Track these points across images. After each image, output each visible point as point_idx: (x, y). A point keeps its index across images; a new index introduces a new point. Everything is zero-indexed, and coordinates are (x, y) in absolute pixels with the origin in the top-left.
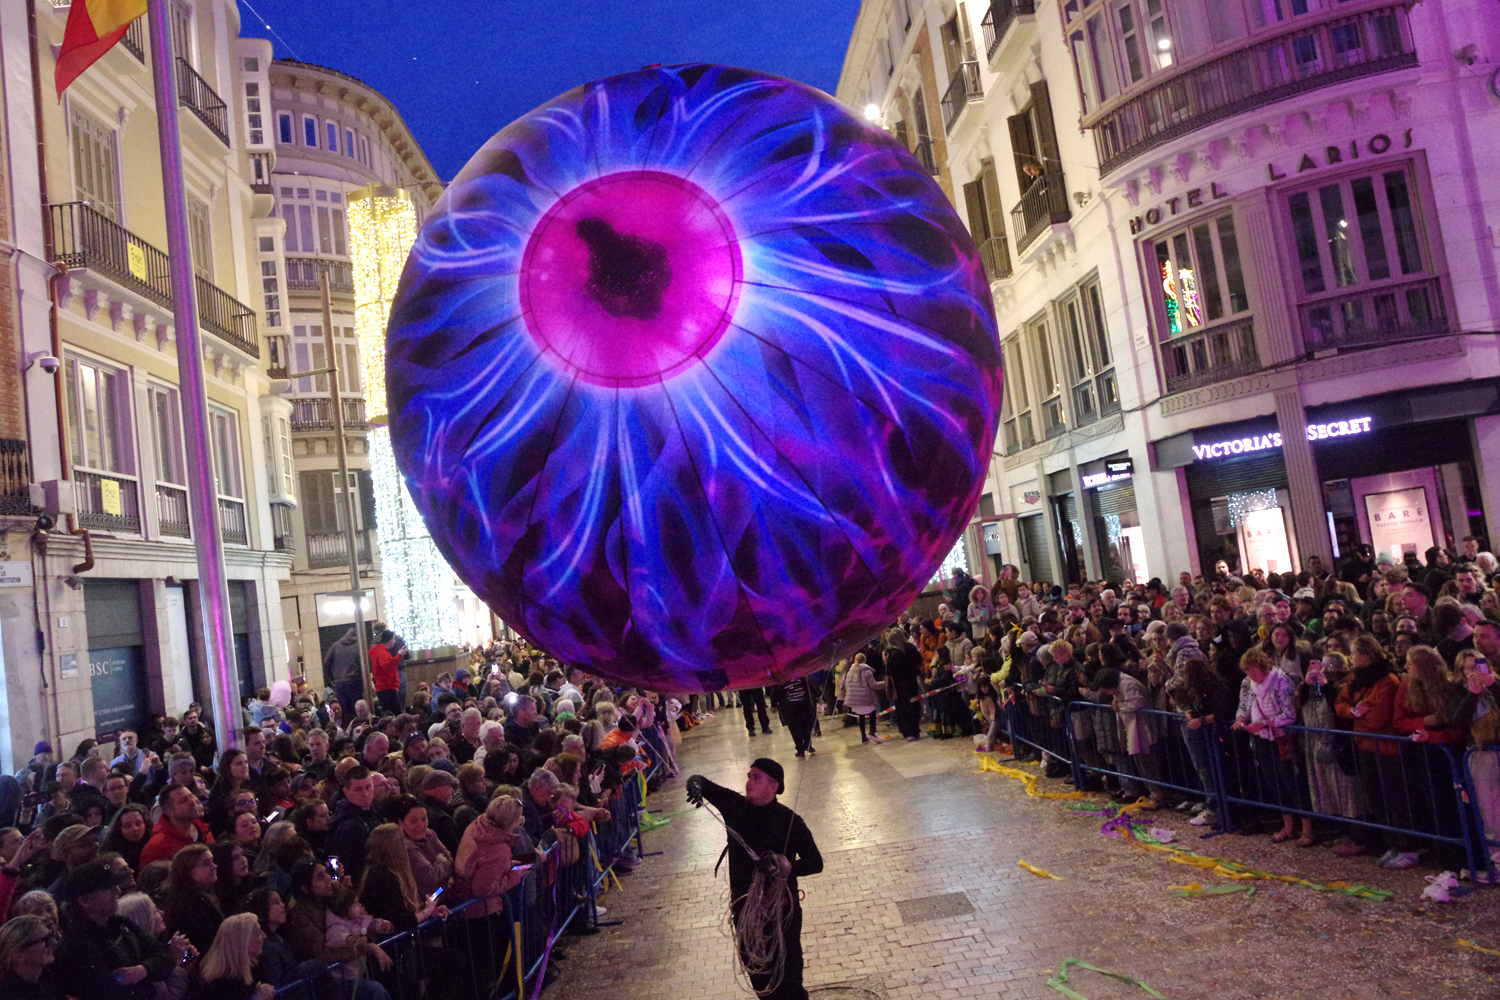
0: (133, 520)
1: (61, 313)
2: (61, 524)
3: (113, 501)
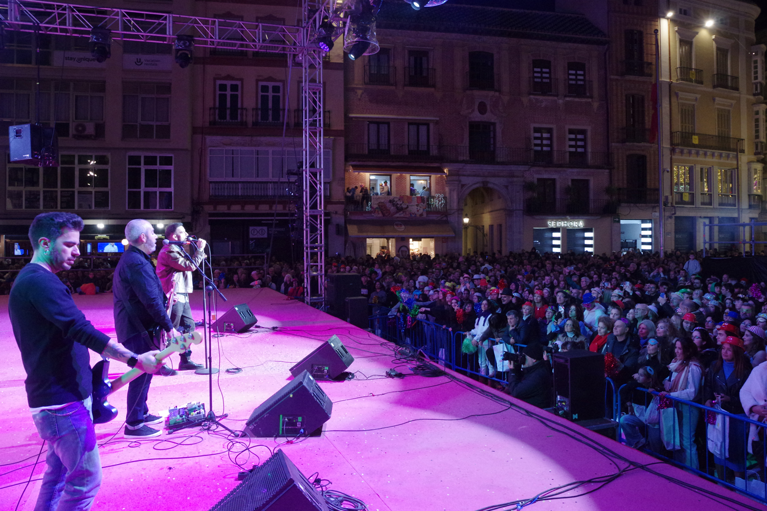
0: (692, 203)
1: (673, 157)
2: (669, 205)
3: (686, 198)
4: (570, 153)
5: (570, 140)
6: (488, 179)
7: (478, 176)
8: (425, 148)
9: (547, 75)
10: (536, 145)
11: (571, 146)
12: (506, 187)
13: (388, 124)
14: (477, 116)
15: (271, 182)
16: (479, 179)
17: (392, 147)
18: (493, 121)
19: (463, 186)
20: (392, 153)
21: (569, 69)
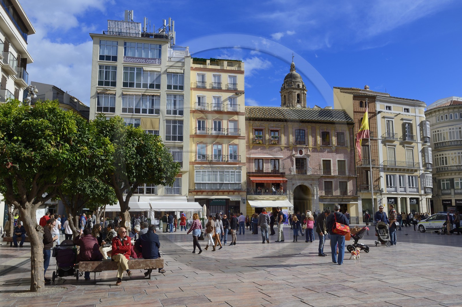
0: (395, 191)
1: (385, 171)
2: (384, 192)
6: (305, 181)
8: (278, 169)
12: (311, 185)
13: (263, 159)
14: (298, 155)
15: (218, 183)
17: (264, 169)
18: (305, 158)
19: (293, 184)
20: (264, 171)
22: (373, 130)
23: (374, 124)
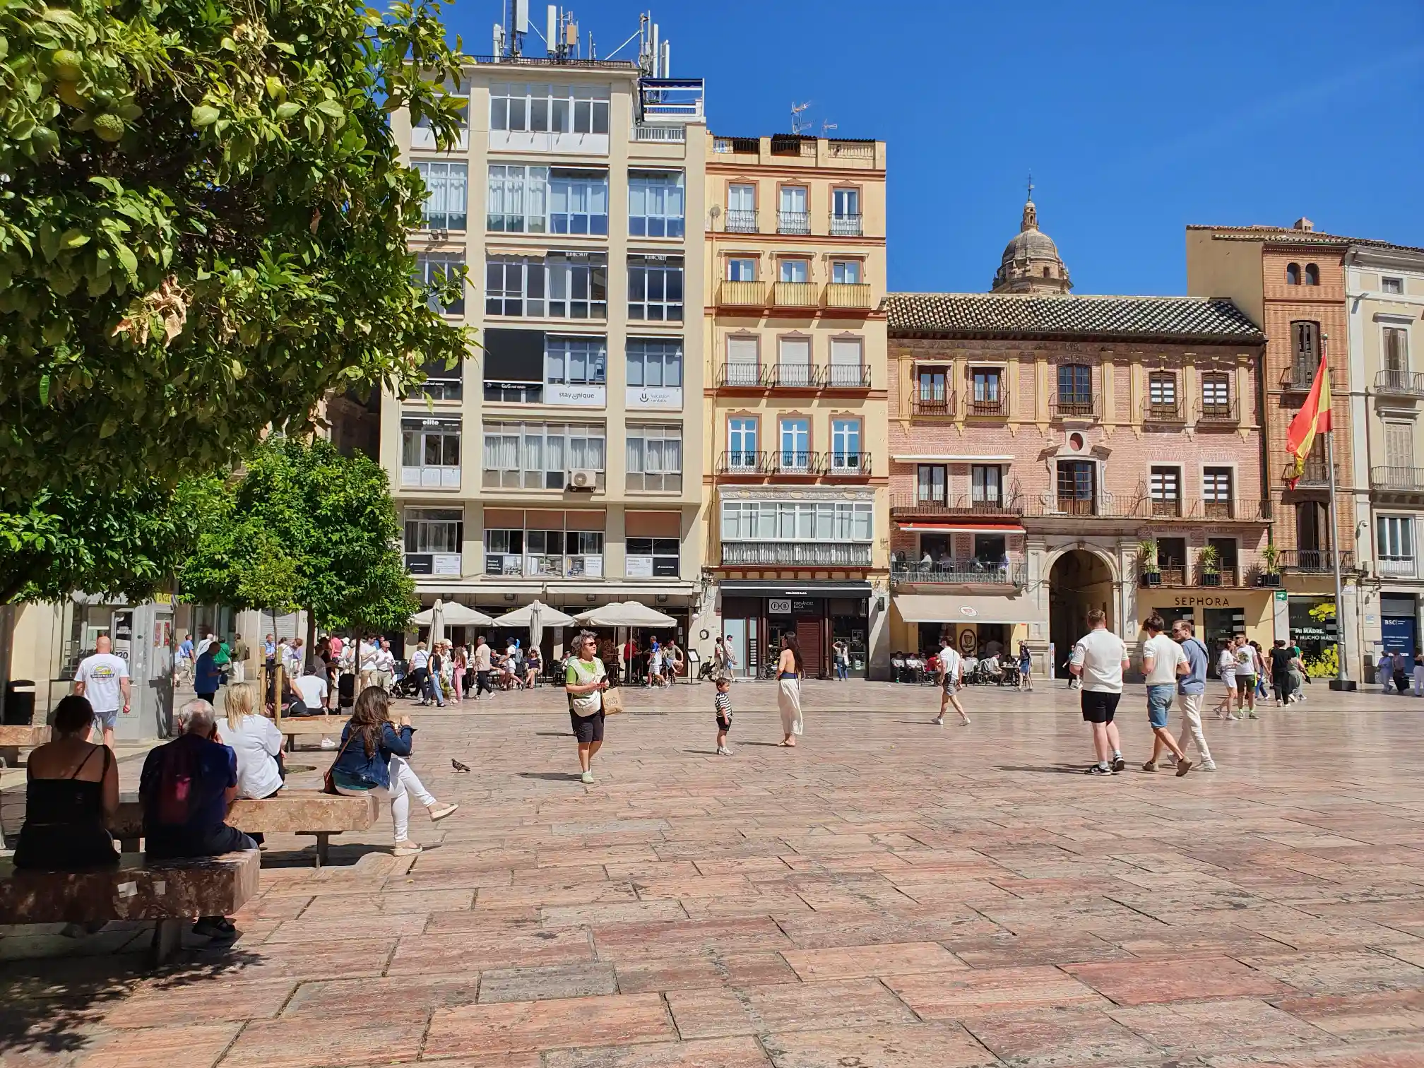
0: (1410, 571)
1: (1375, 504)
2: (1370, 575)
4: (1206, 501)
5: (1206, 482)
6: (1086, 539)
7: (1072, 534)
8: (995, 498)
9: (1171, 393)
10: (1154, 491)
11: (1207, 491)
12: (1112, 550)
13: (945, 466)
14: (1068, 451)
16: (1074, 538)
17: (950, 498)
18: (1091, 459)
19: (1050, 548)
20: (951, 504)
21: (1205, 382)
22: (1336, 362)
23: (1338, 343)
